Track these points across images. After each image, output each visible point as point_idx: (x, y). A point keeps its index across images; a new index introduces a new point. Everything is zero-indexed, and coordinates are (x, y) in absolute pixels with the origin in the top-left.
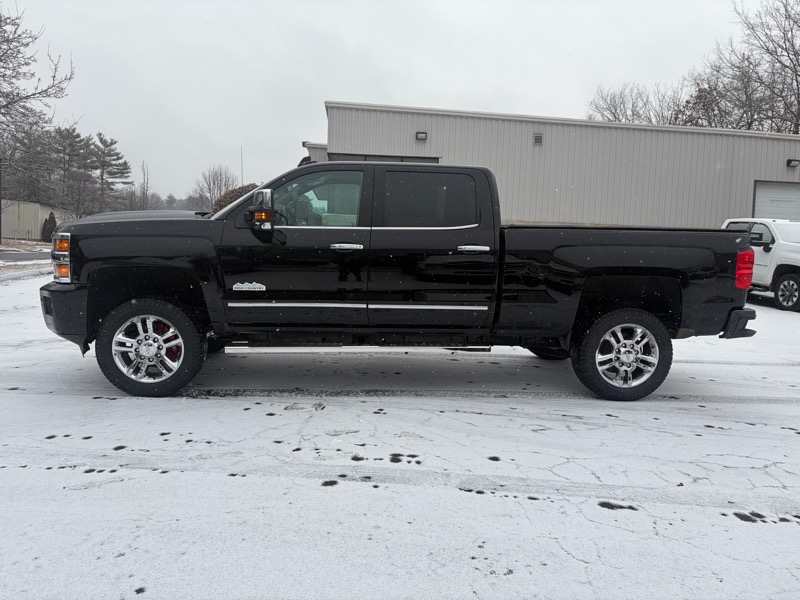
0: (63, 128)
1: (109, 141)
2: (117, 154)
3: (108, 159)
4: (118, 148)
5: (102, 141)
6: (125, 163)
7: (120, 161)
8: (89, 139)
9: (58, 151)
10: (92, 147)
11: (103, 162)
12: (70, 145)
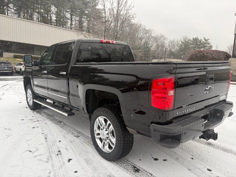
0: (194, 38)
1: (207, 39)
2: (209, 43)
3: (206, 45)
4: (209, 41)
5: (205, 40)
6: (211, 45)
7: (210, 45)
8: (201, 40)
9: (192, 44)
10: (202, 42)
11: (204, 46)
12: (196, 42)
